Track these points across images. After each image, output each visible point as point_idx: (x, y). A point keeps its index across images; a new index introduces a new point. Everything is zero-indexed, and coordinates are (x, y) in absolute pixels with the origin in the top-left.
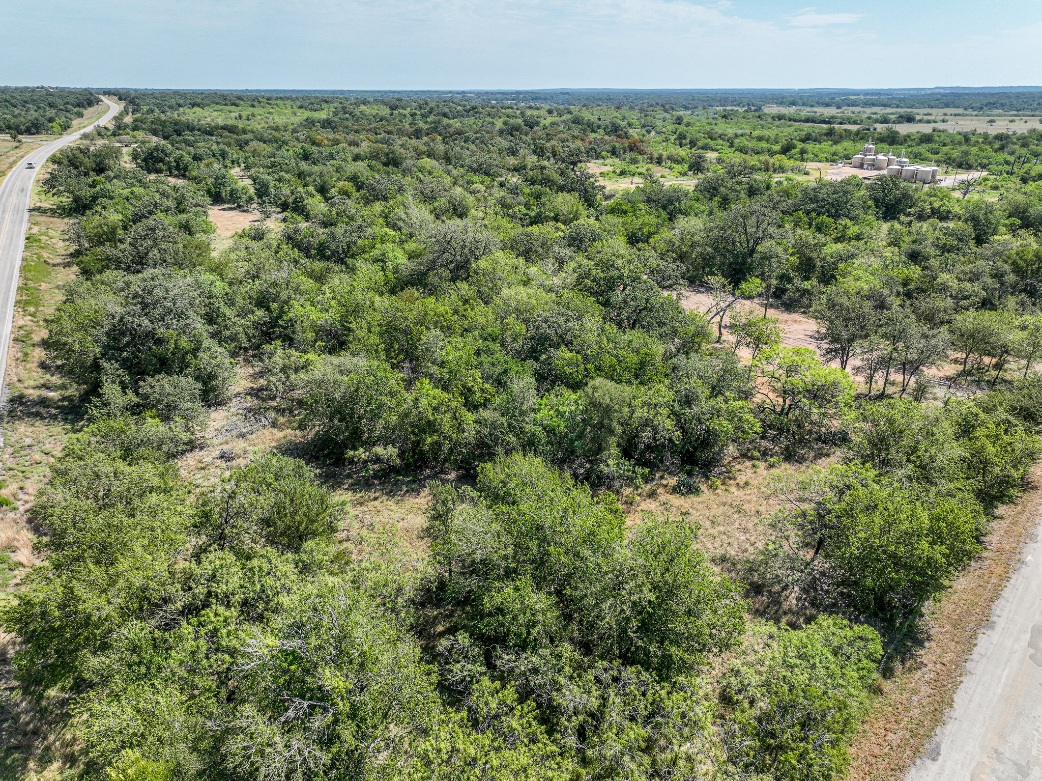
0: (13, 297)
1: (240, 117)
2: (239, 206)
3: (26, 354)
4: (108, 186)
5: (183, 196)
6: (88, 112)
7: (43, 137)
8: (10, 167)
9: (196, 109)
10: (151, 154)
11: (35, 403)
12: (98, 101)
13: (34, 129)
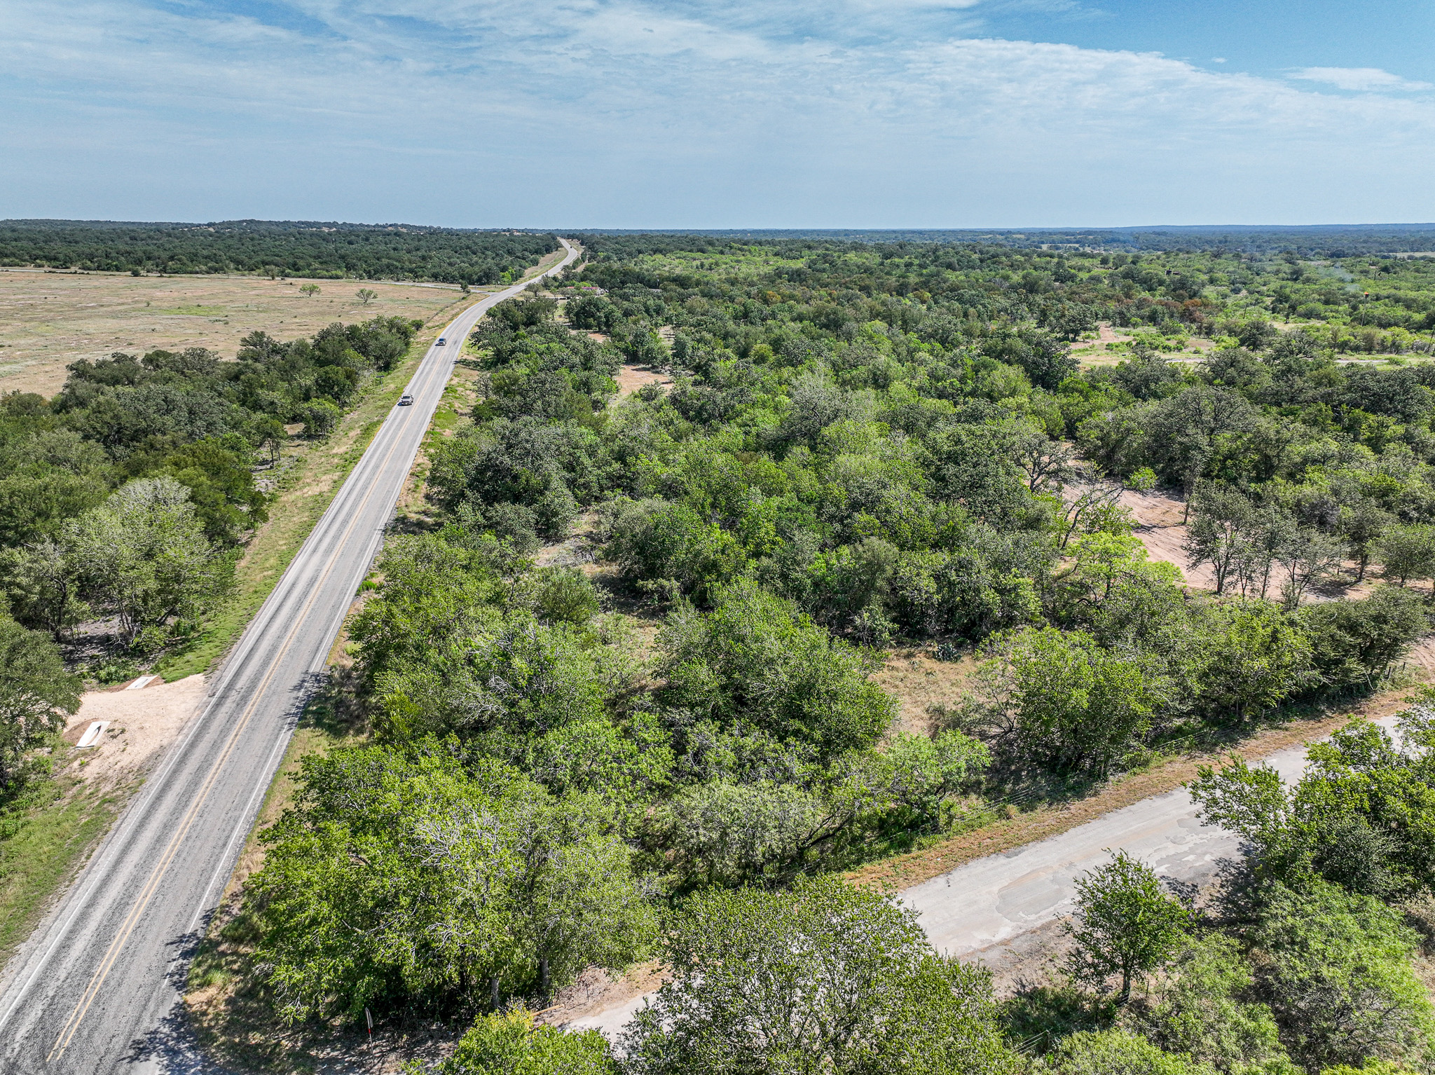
0: (420, 439)
1: (702, 265)
2: (654, 367)
3: (417, 486)
4: (528, 341)
5: (591, 353)
6: (543, 260)
7: (492, 287)
8: (452, 319)
9: (659, 256)
10: (584, 308)
11: (413, 524)
12: (558, 246)
13: (485, 279)
